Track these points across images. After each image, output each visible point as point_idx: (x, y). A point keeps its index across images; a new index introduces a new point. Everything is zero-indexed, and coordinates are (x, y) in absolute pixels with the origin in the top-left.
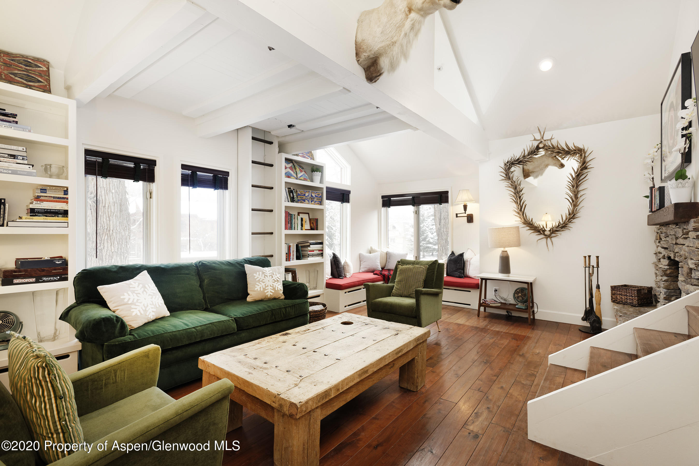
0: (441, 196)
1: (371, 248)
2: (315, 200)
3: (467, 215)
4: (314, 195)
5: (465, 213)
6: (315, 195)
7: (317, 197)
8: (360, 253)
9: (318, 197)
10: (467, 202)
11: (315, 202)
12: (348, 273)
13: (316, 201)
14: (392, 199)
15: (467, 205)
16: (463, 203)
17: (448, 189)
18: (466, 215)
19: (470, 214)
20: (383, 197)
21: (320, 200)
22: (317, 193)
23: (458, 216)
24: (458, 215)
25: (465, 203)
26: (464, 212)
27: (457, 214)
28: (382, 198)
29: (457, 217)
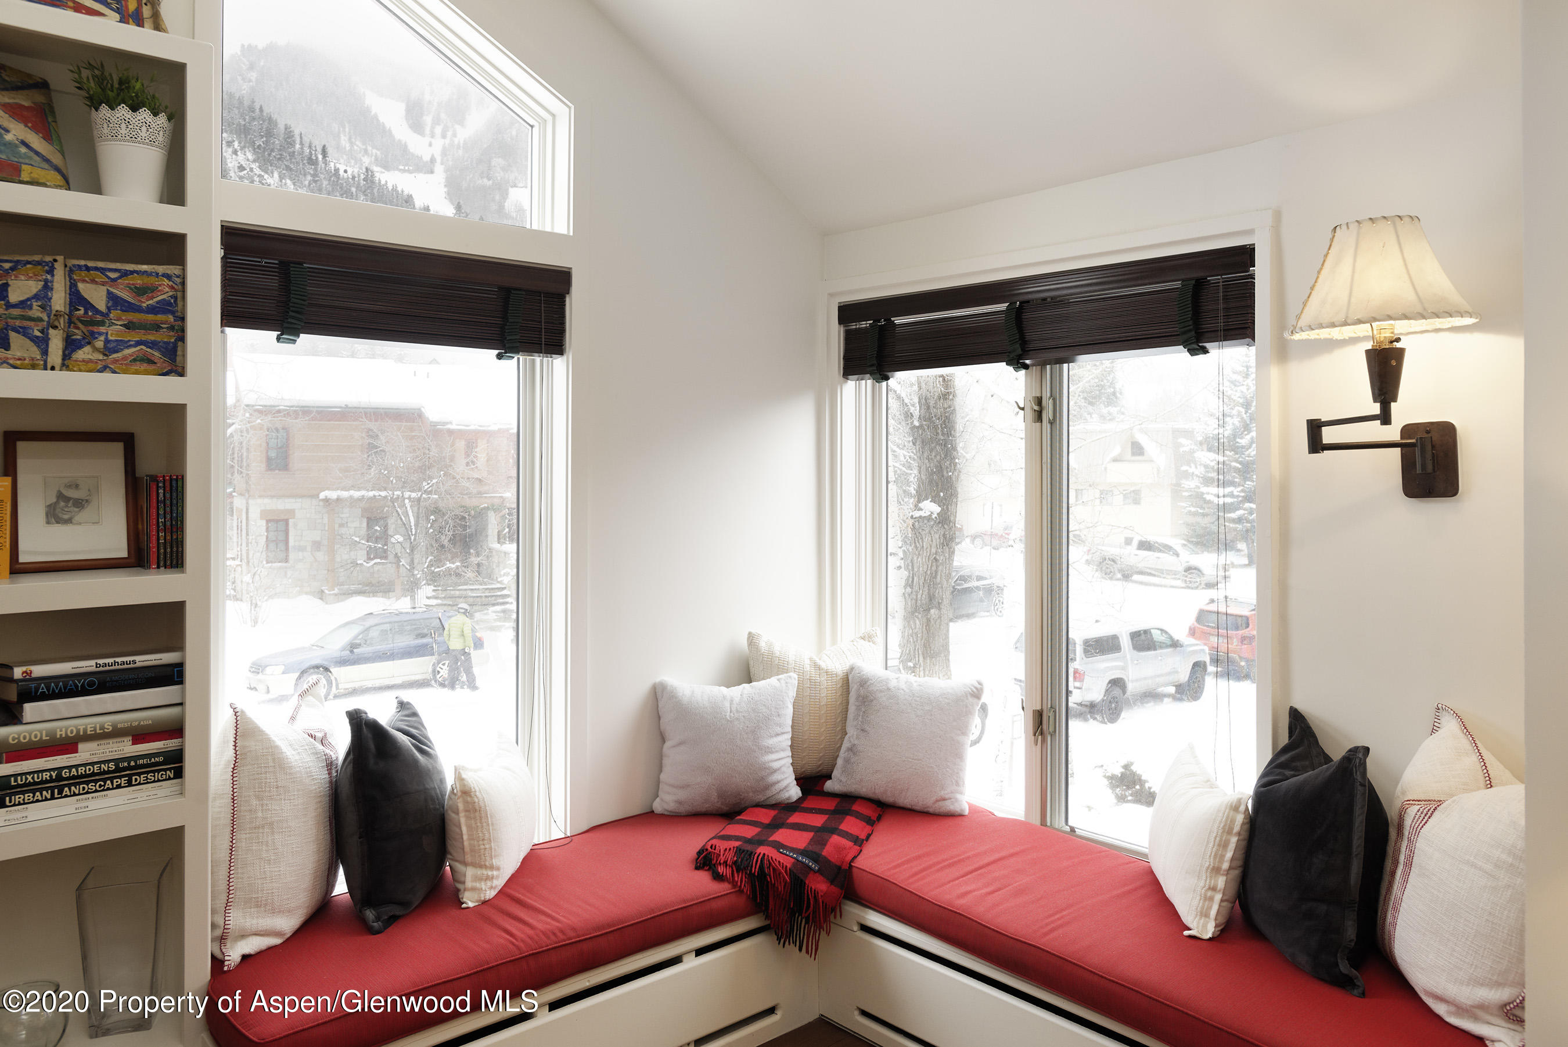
0: (1200, 285)
1: (751, 639)
2: (114, 331)
3: (1408, 430)
4: (96, 295)
5: (1385, 418)
6: (111, 296)
7: (128, 307)
8: (658, 680)
9: (138, 309)
10: (1400, 327)
11: (110, 349)
12: (474, 865)
13: (125, 344)
14: (898, 321)
15: (1401, 352)
16: (1364, 330)
17: (1251, 232)
18: (1392, 433)
19: (1429, 428)
20: (848, 313)
21: (163, 336)
22: (125, 274)
23: (1326, 440)
24: (1329, 435)
25: (1384, 331)
26: (1376, 409)
27: (1315, 428)
28: (842, 321)
29: (1316, 445)
